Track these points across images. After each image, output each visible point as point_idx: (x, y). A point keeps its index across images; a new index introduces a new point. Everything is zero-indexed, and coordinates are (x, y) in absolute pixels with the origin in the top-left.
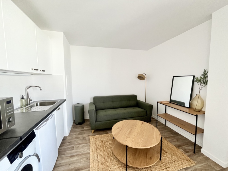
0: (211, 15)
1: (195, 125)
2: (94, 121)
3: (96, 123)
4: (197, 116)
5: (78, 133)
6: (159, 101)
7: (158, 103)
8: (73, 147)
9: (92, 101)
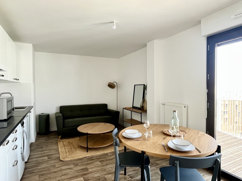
0: (146, 44)
1: (141, 121)
2: (62, 128)
3: (64, 128)
4: (141, 113)
5: (44, 140)
6: (124, 107)
7: (123, 109)
8: (43, 147)
9: (59, 111)
